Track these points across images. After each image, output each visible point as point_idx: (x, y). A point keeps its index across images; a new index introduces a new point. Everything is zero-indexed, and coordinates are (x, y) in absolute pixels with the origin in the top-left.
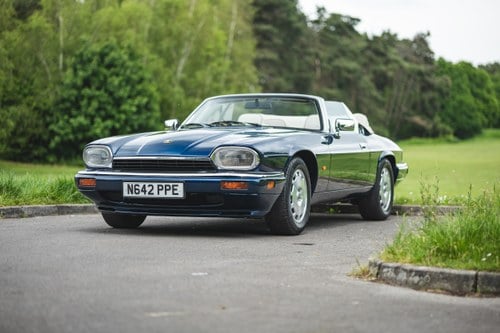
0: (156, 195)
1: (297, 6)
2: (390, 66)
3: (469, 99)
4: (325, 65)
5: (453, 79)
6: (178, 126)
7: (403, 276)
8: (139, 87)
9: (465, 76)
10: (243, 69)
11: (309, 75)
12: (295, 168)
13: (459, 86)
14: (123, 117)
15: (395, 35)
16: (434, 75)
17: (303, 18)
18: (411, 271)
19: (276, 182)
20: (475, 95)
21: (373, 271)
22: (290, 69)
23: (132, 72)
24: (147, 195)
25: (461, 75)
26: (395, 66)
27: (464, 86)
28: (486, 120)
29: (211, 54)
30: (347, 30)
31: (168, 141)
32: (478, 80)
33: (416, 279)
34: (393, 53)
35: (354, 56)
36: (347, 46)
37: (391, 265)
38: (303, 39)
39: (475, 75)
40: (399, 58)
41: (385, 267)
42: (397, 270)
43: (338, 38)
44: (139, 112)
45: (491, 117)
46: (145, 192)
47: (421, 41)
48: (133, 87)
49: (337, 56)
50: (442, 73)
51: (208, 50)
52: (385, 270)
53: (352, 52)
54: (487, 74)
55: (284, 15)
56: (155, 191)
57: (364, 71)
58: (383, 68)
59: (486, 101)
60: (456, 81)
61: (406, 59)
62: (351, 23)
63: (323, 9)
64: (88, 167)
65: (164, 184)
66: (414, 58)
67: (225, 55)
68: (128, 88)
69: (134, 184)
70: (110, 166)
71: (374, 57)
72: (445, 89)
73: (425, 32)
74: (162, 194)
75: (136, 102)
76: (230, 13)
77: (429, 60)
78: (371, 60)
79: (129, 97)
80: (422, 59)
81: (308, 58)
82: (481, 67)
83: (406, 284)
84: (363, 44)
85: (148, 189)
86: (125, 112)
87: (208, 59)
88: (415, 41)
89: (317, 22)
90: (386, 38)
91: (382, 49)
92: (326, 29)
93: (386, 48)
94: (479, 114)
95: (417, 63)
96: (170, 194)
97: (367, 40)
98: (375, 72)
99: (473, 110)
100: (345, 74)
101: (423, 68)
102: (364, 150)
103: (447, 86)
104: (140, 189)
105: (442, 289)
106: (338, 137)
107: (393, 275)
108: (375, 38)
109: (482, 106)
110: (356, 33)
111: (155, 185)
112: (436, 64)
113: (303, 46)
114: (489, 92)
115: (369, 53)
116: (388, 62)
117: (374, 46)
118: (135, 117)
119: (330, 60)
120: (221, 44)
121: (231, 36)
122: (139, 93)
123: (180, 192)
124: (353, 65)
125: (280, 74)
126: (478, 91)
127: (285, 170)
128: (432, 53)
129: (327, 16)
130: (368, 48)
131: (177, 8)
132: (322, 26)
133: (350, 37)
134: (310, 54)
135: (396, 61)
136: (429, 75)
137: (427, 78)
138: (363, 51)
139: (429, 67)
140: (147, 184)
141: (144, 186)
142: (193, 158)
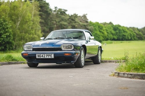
0: (46, 57)
1: (49, 7)
2: (76, 23)
3: (98, 33)
4: (57, 23)
5: (94, 27)
6: (44, 39)
7: (126, 75)
8: (7, 30)
9: (97, 26)
10: (36, 25)
11: (53, 26)
12: (82, 49)
13: (95, 29)
14: (2, 39)
15: (77, 15)
16: (88, 26)
17: (51, 10)
18: (128, 74)
19: (78, 53)
20: (100, 32)
21: (117, 74)
22: (48, 25)
23: (4, 26)
24: (43, 58)
25: (96, 26)
26: (78, 23)
27: (97, 29)
28: (103, 39)
29: (27, 20)
30: (64, 13)
31: (48, 43)
32: (101, 27)
33: (130, 76)
34: (77, 20)
35: (66, 21)
36: (64, 18)
37: (122, 73)
38: (51, 16)
39: (100, 26)
40: (79, 21)
41: (120, 73)
42: (124, 74)
43: (61, 15)
44: (7, 38)
45: (104, 37)
46: (43, 57)
47: (85, 16)
48: (5, 30)
49: (61, 21)
50: (91, 25)
51: (26, 19)
52: (120, 74)
53: (65, 20)
54: (103, 26)
55: (46, 9)
56: (46, 56)
57: (69, 25)
58: (74, 24)
59: (103, 33)
60: (95, 28)
61: (80, 21)
62: (65, 11)
63: (57, 7)
64: (25, 50)
65: (48, 54)
66: (83, 21)
67: (31, 21)
68: (4, 30)
69: (39, 54)
70: (32, 50)
71: (71, 21)
72: (92, 30)
73: (86, 14)
74: (48, 57)
75: (6, 34)
76: (33, 9)
77: (87, 22)
78: (71, 22)
79: (4, 33)
80: (85, 22)
81: (53, 22)
82: (101, 23)
83: (127, 77)
84: (68, 17)
85: (44, 56)
86: (2, 38)
87: (27, 22)
88: (83, 16)
89: (55, 11)
90: (75, 15)
91: (74, 19)
92: (57, 13)
93: (75, 19)
94: (101, 37)
95: (84, 23)
96: (50, 57)
97: (70, 16)
98: (72, 25)
99: (100, 36)
100: (63, 26)
101: (85, 24)
102: (96, 45)
103: (92, 29)
104: (41, 56)
105: (138, 78)
106: (89, 41)
107: (123, 75)
108: (72, 15)
109: (102, 34)
110: (66, 14)
111: (46, 55)
112: (89, 23)
113: (51, 18)
114: (104, 30)
115: (70, 20)
116: (75, 22)
117: (71, 18)
118: (6, 39)
119: (59, 22)
120: (30, 17)
121: (33, 15)
122: (7, 32)
123: (53, 56)
124: (65, 23)
125: (45, 26)
126: (101, 30)
127: (79, 50)
128: (88, 20)
129: (58, 9)
130: (70, 18)
131: (17, 7)
132: (56, 12)
133: (64, 15)
134: (53, 20)
135: (78, 22)
136: (87, 26)
137: (87, 27)
138: (68, 19)
139: (87, 24)
140: (43, 55)
141: (42, 55)
142: (56, 47)
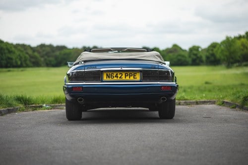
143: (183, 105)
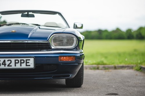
0: (13, 66)
24: (7, 67)
46: (5, 65)
56: (13, 64)
65: (19, 59)
74: (18, 66)
85: (7, 63)
96: (24, 66)
104: (1, 62)
111: (13, 60)
123: (31, 64)
140: (6, 59)
141: (4, 61)
142: (37, 41)
143: (102, 69)
